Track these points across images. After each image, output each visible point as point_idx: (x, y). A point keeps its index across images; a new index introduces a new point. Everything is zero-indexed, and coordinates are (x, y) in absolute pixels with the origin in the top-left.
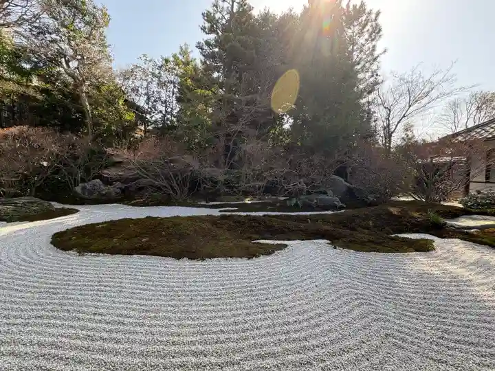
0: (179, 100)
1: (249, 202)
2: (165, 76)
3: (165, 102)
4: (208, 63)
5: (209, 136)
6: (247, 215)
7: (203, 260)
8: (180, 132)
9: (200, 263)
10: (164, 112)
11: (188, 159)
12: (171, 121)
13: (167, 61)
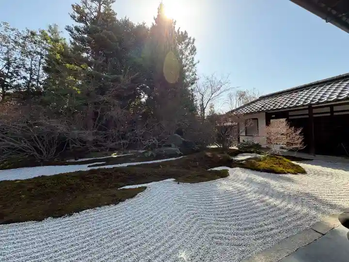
0: (46, 70)
1: (115, 156)
3: (31, 69)
4: (77, 44)
5: (79, 103)
6: (114, 168)
7: (70, 215)
8: (46, 98)
9: (67, 219)
10: (29, 79)
11: (54, 122)
12: (37, 88)
13: (33, 34)
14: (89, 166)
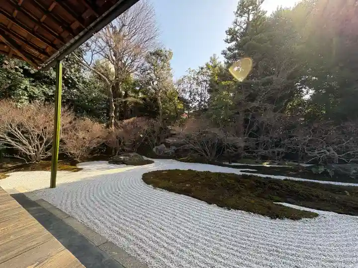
0: (210, 91)
1: (268, 166)
2: (201, 78)
3: (201, 94)
4: (230, 62)
5: (230, 113)
7: (229, 209)
8: (210, 112)
9: (226, 211)
10: (200, 101)
11: (216, 131)
12: (205, 106)
14: (241, 171)
